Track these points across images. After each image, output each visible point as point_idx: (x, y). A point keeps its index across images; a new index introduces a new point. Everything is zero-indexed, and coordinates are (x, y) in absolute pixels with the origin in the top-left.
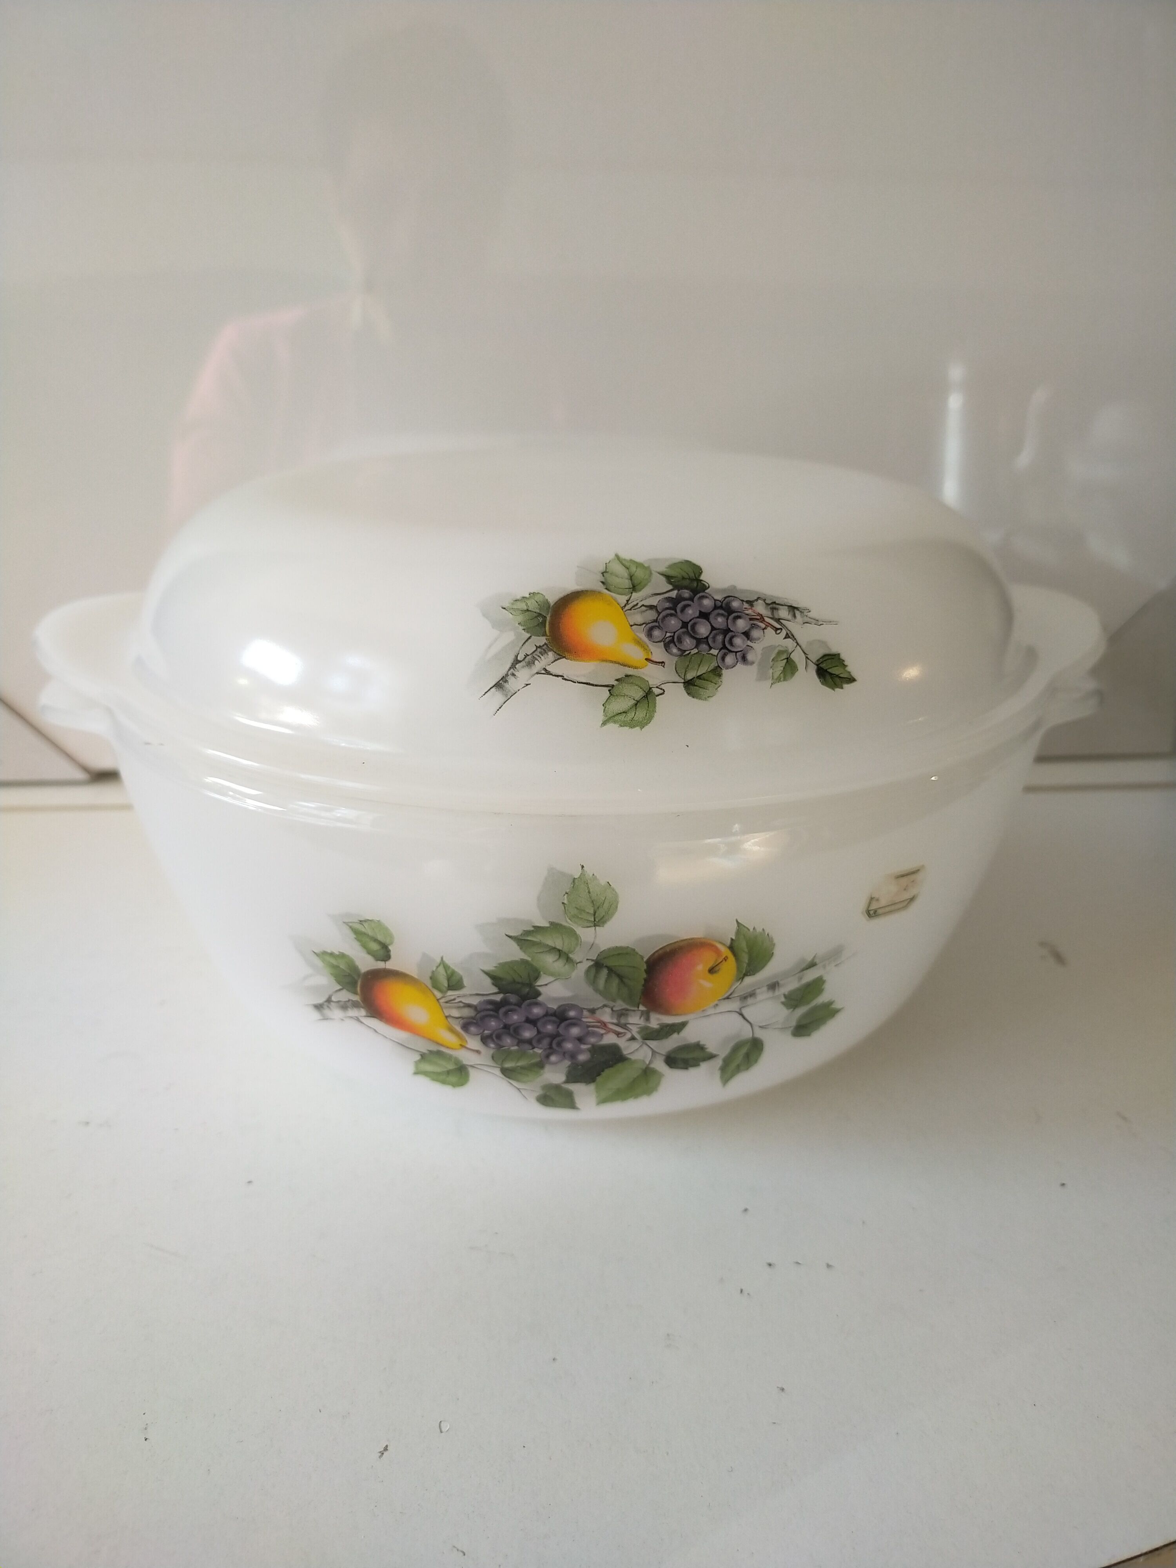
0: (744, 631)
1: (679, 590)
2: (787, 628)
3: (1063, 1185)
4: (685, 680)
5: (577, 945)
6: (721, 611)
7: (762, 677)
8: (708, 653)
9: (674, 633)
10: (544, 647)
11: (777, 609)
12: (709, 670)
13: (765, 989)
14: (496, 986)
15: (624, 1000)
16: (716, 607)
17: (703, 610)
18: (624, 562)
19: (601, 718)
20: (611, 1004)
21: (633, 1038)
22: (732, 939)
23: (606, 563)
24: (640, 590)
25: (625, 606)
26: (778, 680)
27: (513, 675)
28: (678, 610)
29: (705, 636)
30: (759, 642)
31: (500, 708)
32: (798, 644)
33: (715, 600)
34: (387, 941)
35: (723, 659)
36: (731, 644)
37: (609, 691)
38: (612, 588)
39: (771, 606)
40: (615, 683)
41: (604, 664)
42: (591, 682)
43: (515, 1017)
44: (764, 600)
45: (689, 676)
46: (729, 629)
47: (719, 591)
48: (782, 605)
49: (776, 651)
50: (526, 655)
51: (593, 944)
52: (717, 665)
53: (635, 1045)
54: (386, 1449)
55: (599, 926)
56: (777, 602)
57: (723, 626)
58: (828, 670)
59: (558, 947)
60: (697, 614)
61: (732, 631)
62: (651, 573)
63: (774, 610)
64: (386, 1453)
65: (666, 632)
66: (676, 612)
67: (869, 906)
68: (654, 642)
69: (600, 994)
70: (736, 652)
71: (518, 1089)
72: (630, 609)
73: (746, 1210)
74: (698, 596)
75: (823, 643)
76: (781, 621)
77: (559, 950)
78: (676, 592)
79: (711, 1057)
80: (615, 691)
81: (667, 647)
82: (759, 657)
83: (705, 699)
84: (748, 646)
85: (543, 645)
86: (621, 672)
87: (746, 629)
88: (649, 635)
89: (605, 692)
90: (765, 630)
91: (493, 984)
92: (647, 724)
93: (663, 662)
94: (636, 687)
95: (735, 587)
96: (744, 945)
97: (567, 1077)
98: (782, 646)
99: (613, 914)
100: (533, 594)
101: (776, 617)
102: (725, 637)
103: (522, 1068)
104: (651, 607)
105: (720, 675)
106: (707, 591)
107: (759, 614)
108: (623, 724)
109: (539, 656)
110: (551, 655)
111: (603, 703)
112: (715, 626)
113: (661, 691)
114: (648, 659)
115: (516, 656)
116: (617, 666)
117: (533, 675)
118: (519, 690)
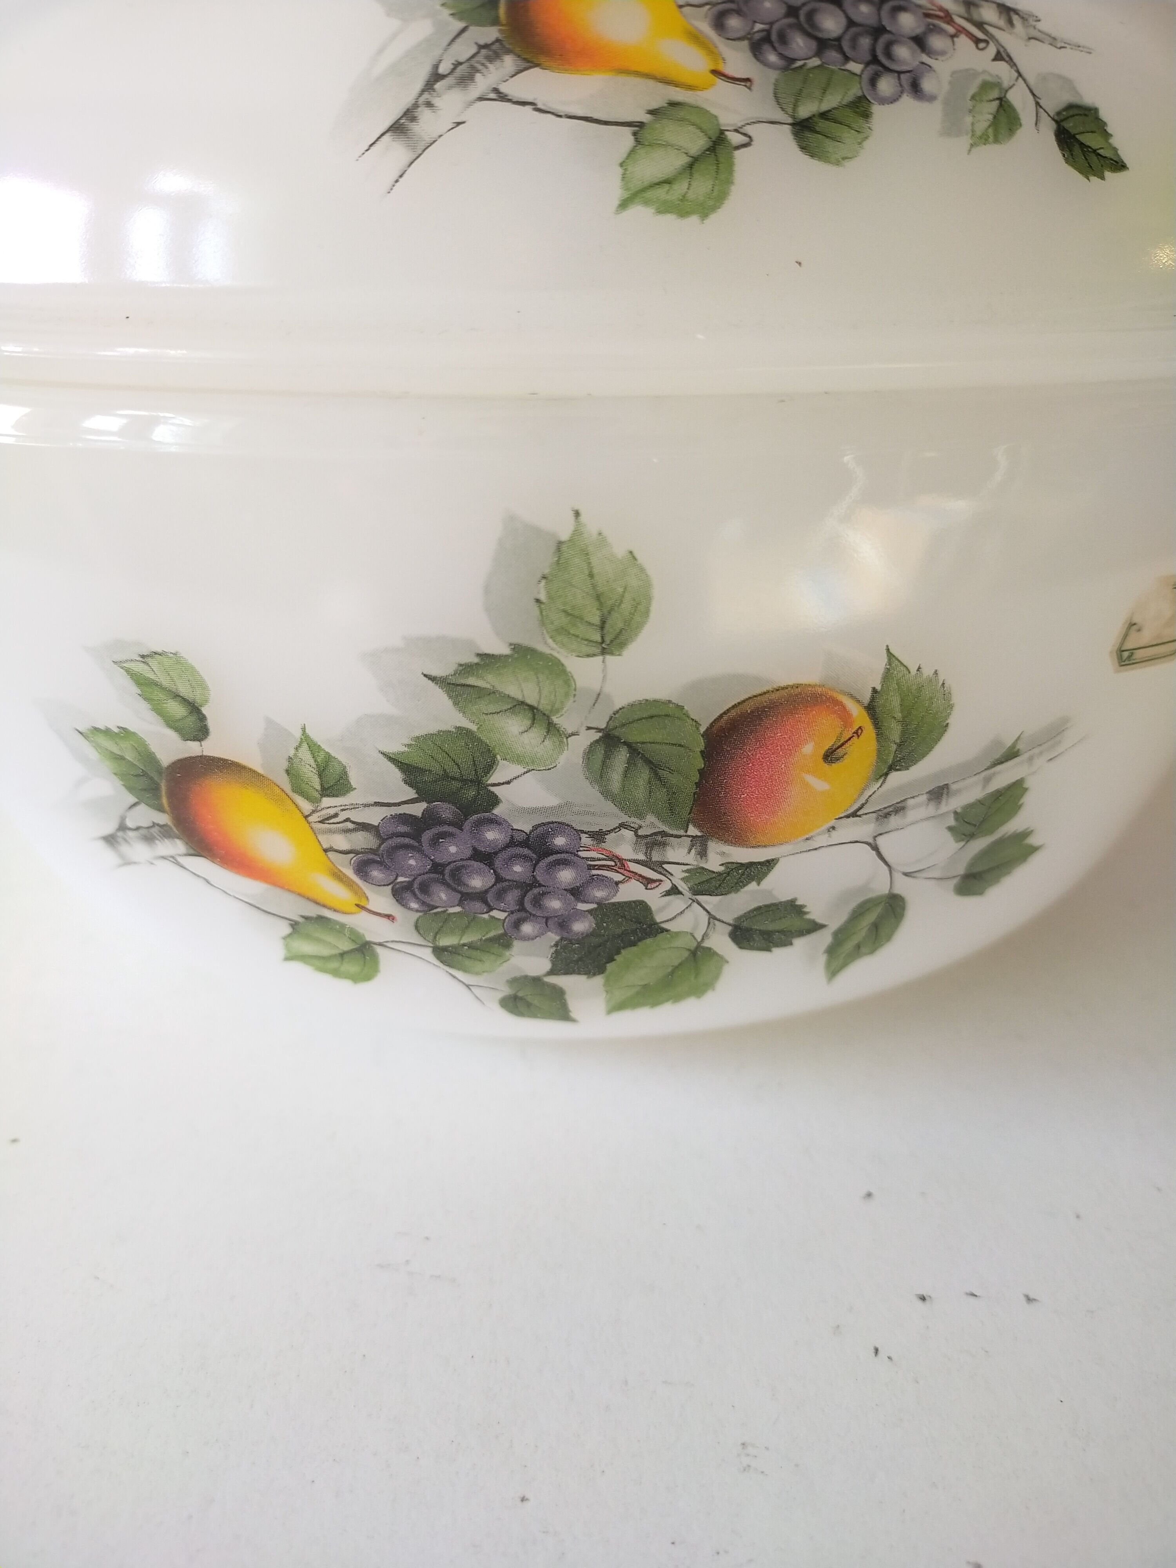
0: (914, 34)
2: (997, 41)
4: (793, 117)
5: (567, 695)
7: (951, 128)
8: (843, 68)
9: (771, 24)
10: (494, 47)
11: (976, 5)
12: (845, 102)
13: (924, 798)
14: (411, 785)
15: (659, 816)
19: (616, 193)
20: (634, 821)
21: (674, 891)
22: (874, 690)
26: (984, 139)
29: (834, 35)
30: (943, 58)
31: (401, 176)
32: (1020, 75)
34: (195, 696)
35: (873, 83)
36: (889, 55)
37: (635, 134)
40: (646, 118)
41: (622, 79)
42: (596, 116)
43: (453, 849)
45: (806, 110)
46: (884, 28)
49: (978, 82)
50: (458, 64)
51: (599, 694)
52: (860, 94)
53: (677, 904)
55: (612, 654)
57: (872, 21)
58: (1077, 136)
59: (529, 701)
61: (889, 32)
63: (972, 7)
65: (755, 22)
67: (1122, 643)
68: (728, 39)
69: (613, 801)
70: (899, 73)
71: (468, 986)
73: (869, 1195)
75: (1067, 83)
76: (986, 26)
77: (532, 708)
79: (815, 927)
80: (646, 134)
81: (756, 50)
82: (946, 87)
83: (837, 163)
84: (923, 63)
85: (493, 44)
86: (660, 95)
87: (918, 31)
88: (719, 23)
89: (626, 137)
90: (955, 39)
91: (406, 782)
92: (714, 208)
93: (747, 81)
94: (691, 128)
96: (895, 702)
97: (553, 964)
98: (990, 75)
99: (640, 626)
101: (976, 18)
102: (876, 40)
103: (471, 946)
105: (866, 115)
107: (941, 9)
108: (664, 208)
109: (483, 64)
110: (509, 62)
111: (621, 161)
112: (856, 18)
113: (745, 139)
114: (716, 72)
115: (436, 67)
116: (651, 83)
117: (471, 103)
118: (440, 136)
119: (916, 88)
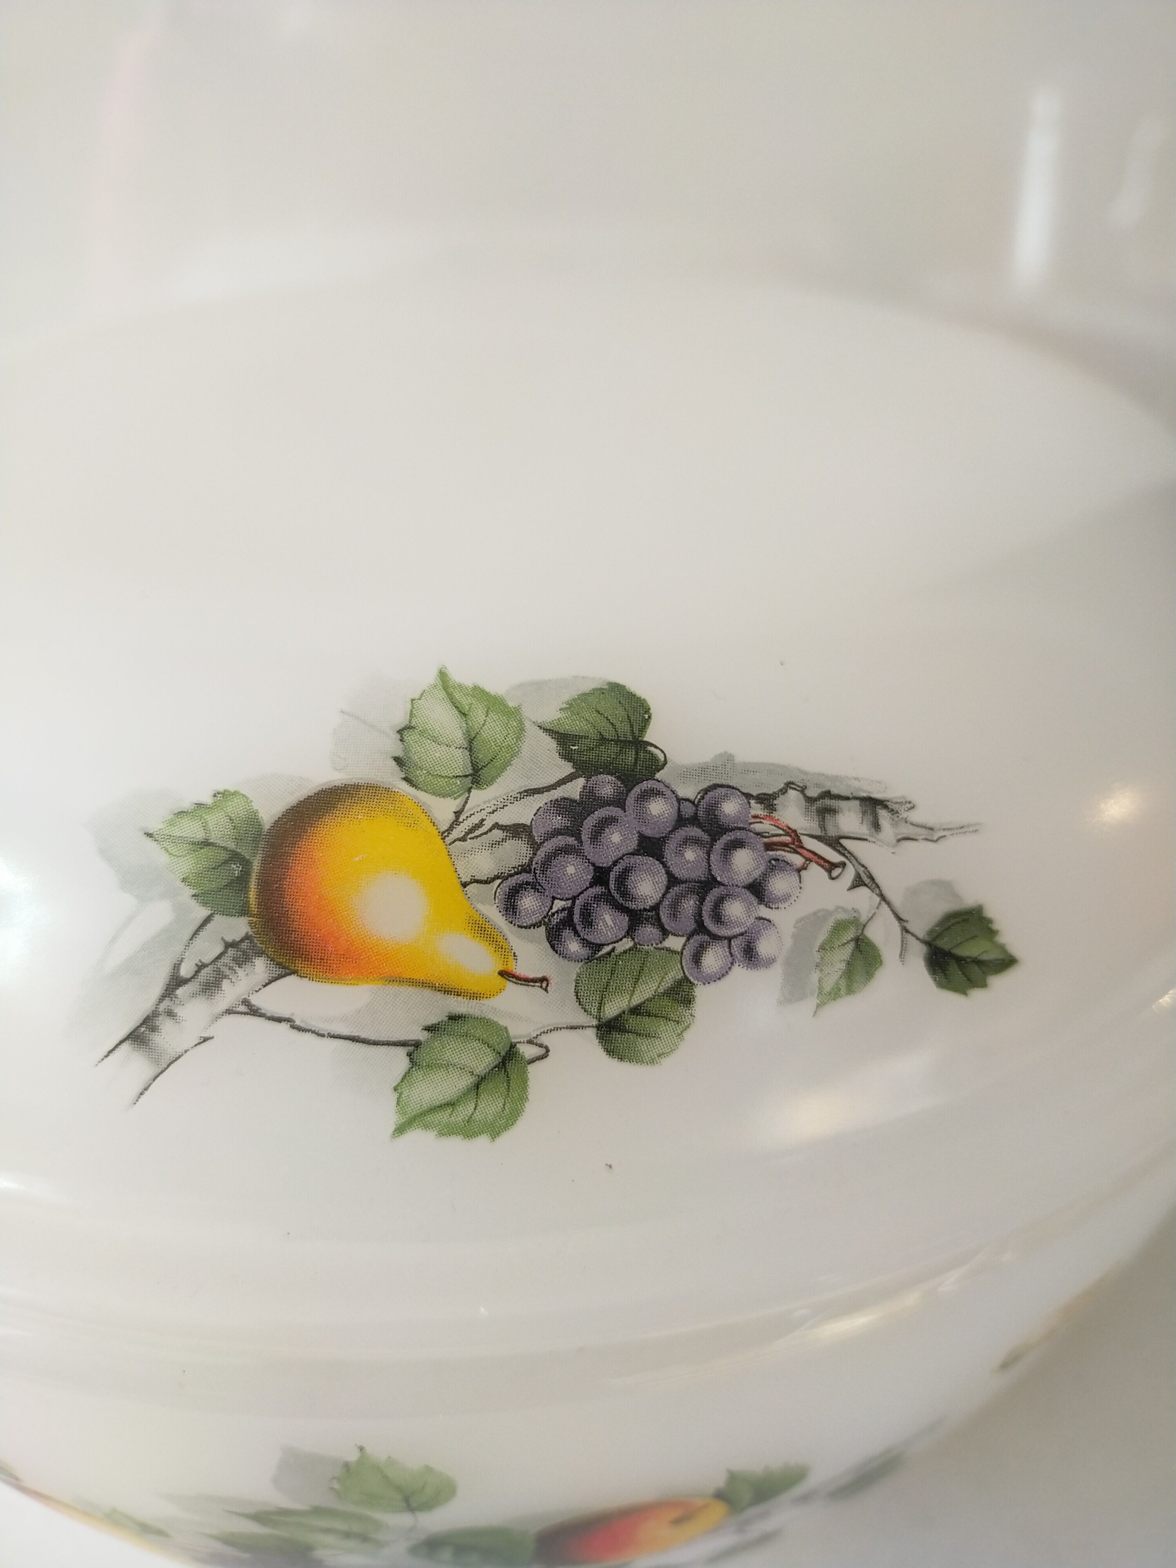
0: (750, 880)
1: (588, 778)
2: (856, 860)
4: (599, 1019)
5: (379, 1528)
6: (695, 832)
7: (792, 993)
8: (659, 946)
9: (574, 899)
10: (244, 945)
11: (833, 811)
12: (661, 990)
13: (791, 1504)
16: (681, 821)
17: (648, 832)
18: (457, 695)
19: (390, 1118)
22: (718, 1489)
23: (413, 700)
24: (490, 783)
25: (451, 828)
26: (835, 994)
27: (170, 1014)
28: (585, 837)
29: (650, 903)
30: (786, 905)
31: (146, 1089)
32: (883, 898)
33: (679, 800)
35: (697, 959)
36: (718, 917)
37: (409, 1055)
38: (420, 776)
39: (819, 803)
40: (423, 1036)
41: (394, 988)
42: (363, 1035)
44: (803, 790)
45: (611, 1010)
46: (714, 879)
47: (688, 773)
48: (847, 798)
49: (830, 923)
50: (201, 967)
51: (413, 1527)
52: (680, 975)
55: (421, 1512)
56: (835, 791)
57: (699, 873)
58: (954, 951)
59: (340, 1529)
60: (633, 844)
61: (721, 884)
62: (522, 729)
63: (827, 816)
65: (554, 898)
66: (579, 838)
68: (520, 927)
70: (729, 939)
72: (463, 839)
74: (637, 790)
75: (945, 887)
76: (844, 842)
77: (344, 1532)
78: (581, 781)
80: (423, 1055)
81: (554, 939)
82: (788, 942)
83: (652, 1061)
84: (760, 918)
85: (242, 940)
86: (437, 1008)
87: (756, 874)
88: (510, 907)
89: (399, 1060)
90: (803, 873)
92: (506, 1127)
93: (544, 979)
94: (475, 1044)
95: (727, 759)
96: (743, 1486)
98: (844, 910)
99: (449, 1498)
100: (223, 796)
101: (832, 832)
102: (702, 900)
104: (516, 831)
105: (688, 1001)
106: (658, 776)
107: (791, 832)
108: (447, 1131)
109: (231, 968)
110: (260, 967)
111: (394, 1085)
112: (678, 872)
113: (539, 1051)
114: (505, 974)
115: (177, 967)
116: (427, 992)
117: (217, 1017)
118: (186, 1051)
119: (750, 955)
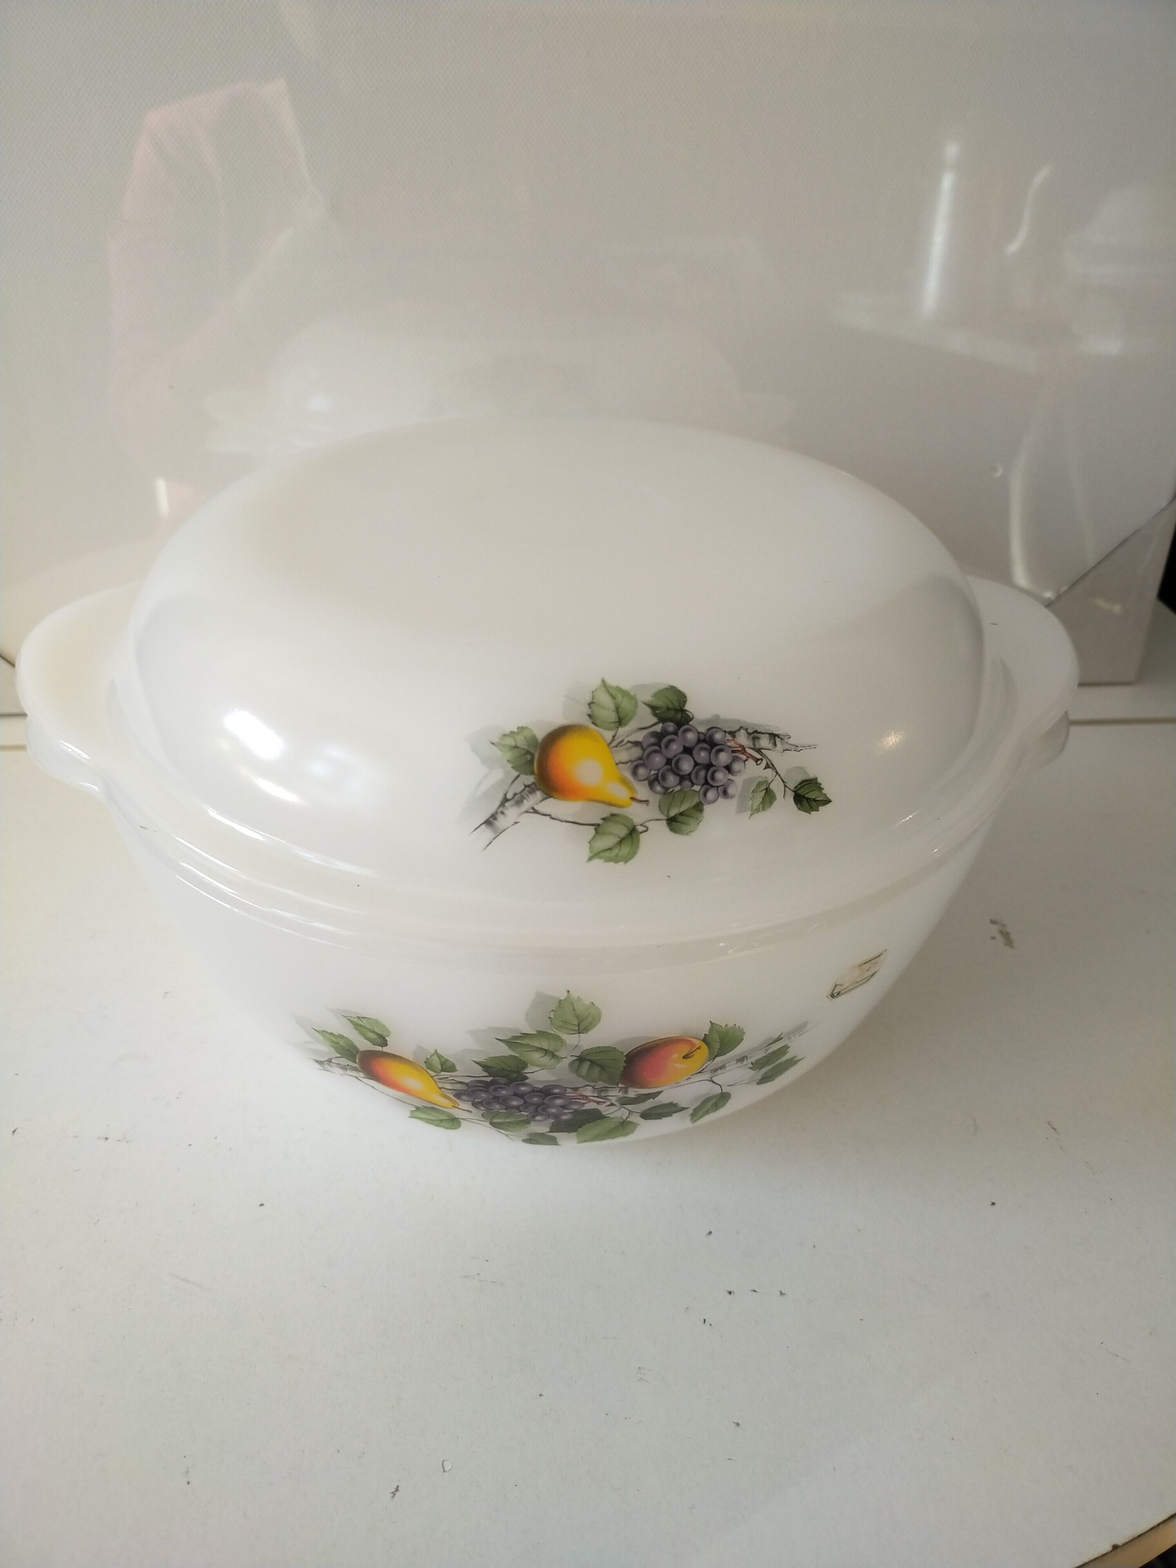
0: (726, 764)
1: (663, 723)
2: (767, 757)
3: (993, 1204)
4: (667, 816)
5: (562, 1046)
6: (705, 745)
7: (741, 809)
8: (691, 789)
9: (659, 770)
10: (532, 786)
11: (758, 738)
12: (691, 806)
13: (735, 1062)
14: (486, 1072)
15: (603, 1081)
16: (699, 741)
17: (687, 745)
18: (610, 690)
19: (587, 853)
20: (592, 1084)
21: (612, 1105)
22: (705, 1035)
23: (593, 692)
24: (625, 725)
25: (611, 742)
26: (758, 810)
27: (502, 813)
28: (663, 746)
29: (688, 772)
30: (739, 774)
31: (490, 843)
32: (777, 773)
33: (699, 733)
34: (384, 1034)
35: (705, 794)
36: (713, 778)
37: (595, 829)
38: (598, 722)
39: (752, 735)
40: (600, 822)
41: (590, 803)
42: (578, 821)
43: (504, 1092)
44: (746, 730)
45: (672, 813)
46: (712, 764)
47: (702, 722)
48: (764, 733)
49: (756, 783)
50: (515, 795)
51: (577, 1046)
52: (699, 801)
53: (613, 1109)
54: (397, 1489)
55: (583, 1033)
56: (759, 730)
57: (706, 762)
58: (805, 796)
59: (544, 1048)
60: (681, 749)
61: (714, 766)
62: (636, 703)
63: (756, 740)
64: (397, 1494)
65: (651, 770)
66: (660, 746)
67: (834, 990)
68: (638, 780)
69: (583, 1078)
70: (718, 787)
71: (507, 1135)
72: (616, 746)
73: (710, 1233)
74: (682, 729)
75: (801, 769)
76: (763, 751)
77: (545, 1050)
78: (661, 725)
79: (683, 1109)
80: (600, 829)
81: (651, 785)
82: (740, 789)
83: (687, 834)
84: (729, 780)
86: (606, 811)
87: (728, 762)
88: (634, 773)
89: (591, 831)
90: (746, 762)
91: (483, 1070)
92: (631, 859)
93: (646, 801)
94: (621, 825)
95: (717, 717)
96: (716, 1037)
97: (551, 1129)
98: (762, 777)
99: (595, 1026)
100: (521, 729)
101: (757, 746)
102: (707, 771)
103: (509, 1123)
104: (636, 744)
105: (701, 811)
106: (691, 723)
107: (742, 746)
108: (608, 860)
109: (527, 795)
110: (539, 794)
111: (589, 841)
112: (699, 761)
113: (645, 829)
114: (633, 799)
115: (505, 795)
116: (603, 805)
117: (521, 814)
118: (508, 828)
119: (725, 793)
